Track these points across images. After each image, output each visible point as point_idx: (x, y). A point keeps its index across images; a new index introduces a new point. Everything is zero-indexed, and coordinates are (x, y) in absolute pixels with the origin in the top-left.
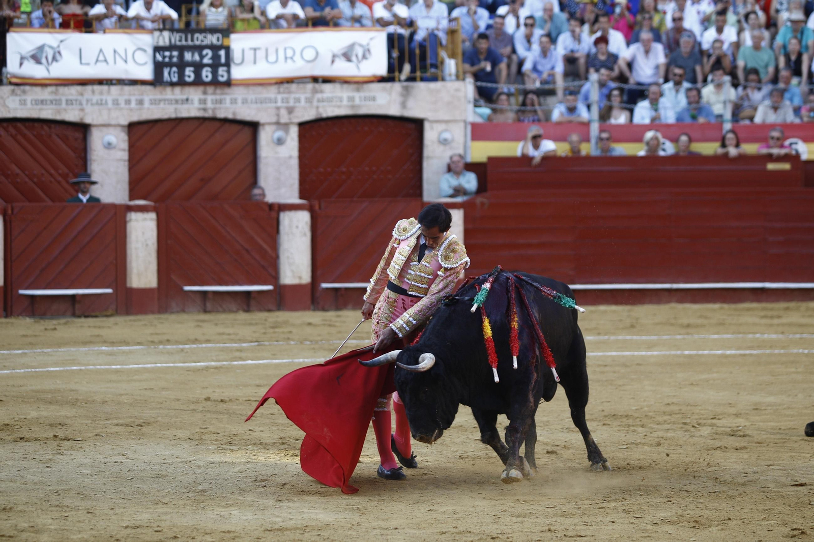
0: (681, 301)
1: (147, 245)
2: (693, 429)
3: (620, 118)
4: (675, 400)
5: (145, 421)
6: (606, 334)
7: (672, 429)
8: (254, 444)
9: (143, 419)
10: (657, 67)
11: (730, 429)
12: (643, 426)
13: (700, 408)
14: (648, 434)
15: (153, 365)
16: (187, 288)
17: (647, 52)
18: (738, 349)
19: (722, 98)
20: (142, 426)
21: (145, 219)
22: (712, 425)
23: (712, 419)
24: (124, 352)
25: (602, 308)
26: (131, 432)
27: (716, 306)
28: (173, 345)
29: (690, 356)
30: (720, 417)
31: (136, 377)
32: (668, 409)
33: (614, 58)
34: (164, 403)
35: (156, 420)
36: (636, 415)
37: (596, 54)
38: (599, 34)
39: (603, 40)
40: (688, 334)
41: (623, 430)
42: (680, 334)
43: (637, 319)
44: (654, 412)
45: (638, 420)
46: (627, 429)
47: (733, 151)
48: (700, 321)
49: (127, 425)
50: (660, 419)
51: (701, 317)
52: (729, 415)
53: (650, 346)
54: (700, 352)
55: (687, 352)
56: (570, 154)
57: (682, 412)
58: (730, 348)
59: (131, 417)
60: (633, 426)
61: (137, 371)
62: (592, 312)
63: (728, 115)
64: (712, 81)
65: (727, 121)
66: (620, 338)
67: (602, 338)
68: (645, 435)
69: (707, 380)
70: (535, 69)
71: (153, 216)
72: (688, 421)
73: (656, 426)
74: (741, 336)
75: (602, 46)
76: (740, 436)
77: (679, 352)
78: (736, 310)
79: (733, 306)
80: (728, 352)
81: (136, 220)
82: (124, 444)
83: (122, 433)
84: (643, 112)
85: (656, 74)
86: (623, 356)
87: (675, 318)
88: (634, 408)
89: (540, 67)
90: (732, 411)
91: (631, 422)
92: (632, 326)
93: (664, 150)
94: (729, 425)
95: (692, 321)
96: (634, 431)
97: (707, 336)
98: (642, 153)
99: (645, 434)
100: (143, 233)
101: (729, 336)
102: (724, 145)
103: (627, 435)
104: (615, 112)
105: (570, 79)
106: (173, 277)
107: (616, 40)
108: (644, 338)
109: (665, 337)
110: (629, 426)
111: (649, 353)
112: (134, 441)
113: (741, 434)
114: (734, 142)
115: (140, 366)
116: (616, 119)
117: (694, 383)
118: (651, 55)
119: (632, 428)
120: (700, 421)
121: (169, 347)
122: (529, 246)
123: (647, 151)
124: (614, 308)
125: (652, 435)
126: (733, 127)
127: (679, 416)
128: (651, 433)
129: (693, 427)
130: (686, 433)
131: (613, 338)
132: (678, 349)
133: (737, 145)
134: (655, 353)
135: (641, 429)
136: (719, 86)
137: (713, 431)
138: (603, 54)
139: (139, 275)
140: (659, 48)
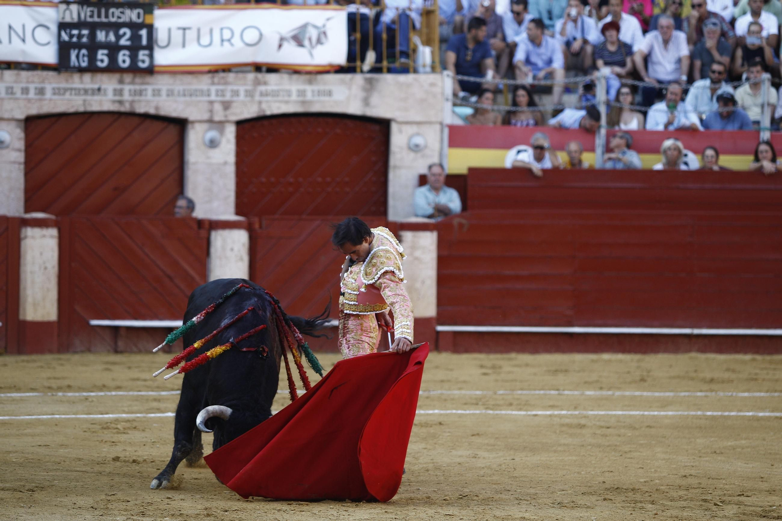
0: (703, 350)
1: (46, 268)
2: (714, 508)
3: (631, 123)
4: (693, 472)
5: (37, 485)
6: (609, 389)
7: (688, 507)
8: (173, 515)
9: (35, 483)
10: (679, 61)
11: (760, 509)
12: (653, 503)
13: (724, 481)
14: (660, 513)
15: (49, 417)
16: (94, 322)
17: (666, 42)
18: (773, 411)
19: (760, 100)
20: (33, 491)
21: (44, 236)
22: (739, 504)
23: (739, 495)
24: (13, 400)
25: (606, 356)
26: (19, 498)
27: (748, 357)
28: (75, 392)
29: (713, 418)
30: (749, 494)
31: (28, 431)
32: (684, 482)
33: (626, 49)
34: (63, 463)
35: (53, 484)
36: (645, 489)
37: (604, 44)
38: (609, 19)
39: (615, 26)
40: (711, 391)
41: (628, 507)
42: (701, 391)
43: (649, 371)
44: (667, 485)
45: (647, 494)
46: (633, 505)
47: (768, 166)
48: (727, 375)
49: (15, 490)
50: (675, 494)
51: (728, 370)
52: (760, 491)
53: (664, 404)
54: (726, 414)
55: (709, 413)
56: (569, 167)
57: (702, 486)
58: (763, 409)
59: (21, 480)
60: (641, 502)
61: (30, 424)
62: (593, 361)
63: (766, 122)
64: (748, 79)
65: (765, 129)
66: (627, 393)
67: (605, 393)
68: (656, 514)
69: (734, 448)
70: (528, 61)
71: (54, 232)
72: (709, 497)
73: (670, 503)
74: (776, 394)
75: (612, 33)
76: (774, 518)
77: (699, 413)
78: (771, 362)
79: (768, 358)
80: (761, 414)
81: (33, 237)
82: (10, 513)
83: (8, 499)
84: (658, 115)
85: (678, 70)
86: (631, 416)
87: (696, 371)
88: (642, 480)
89: (534, 59)
90: (764, 486)
91: (638, 497)
92: (643, 380)
93: (686, 164)
94: (760, 504)
95: (717, 375)
96: (642, 508)
97: (734, 394)
98: (659, 167)
99: (655, 512)
100: (41, 254)
101: (762, 394)
102: (757, 159)
103: (633, 512)
104: (626, 115)
105: (572, 73)
106: (78, 308)
107: (630, 26)
108: (657, 394)
109: (683, 394)
110: (636, 502)
111: (662, 413)
112: (23, 510)
113: (775, 515)
114: (770, 155)
115: (34, 417)
116: (626, 124)
117: (718, 452)
118: (671, 46)
119: (640, 505)
120: (724, 498)
121: (70, 394)
122: (518, 278)
123: (664, 165)
124: (620, 356)
125: (664, 514)
126: (772, 136)
127: (697, 491)
128: (663, 511)
129: (716, 504)
130: (706, 513)
131: (618, 393)
132: (699, 409)
133: (774, 160)
134: (670, 413)
135: (650, 506)
136: (756, 86)
137: (740, 511)
138: (612, 43)
139: (35, 305)
140: (681, 37)
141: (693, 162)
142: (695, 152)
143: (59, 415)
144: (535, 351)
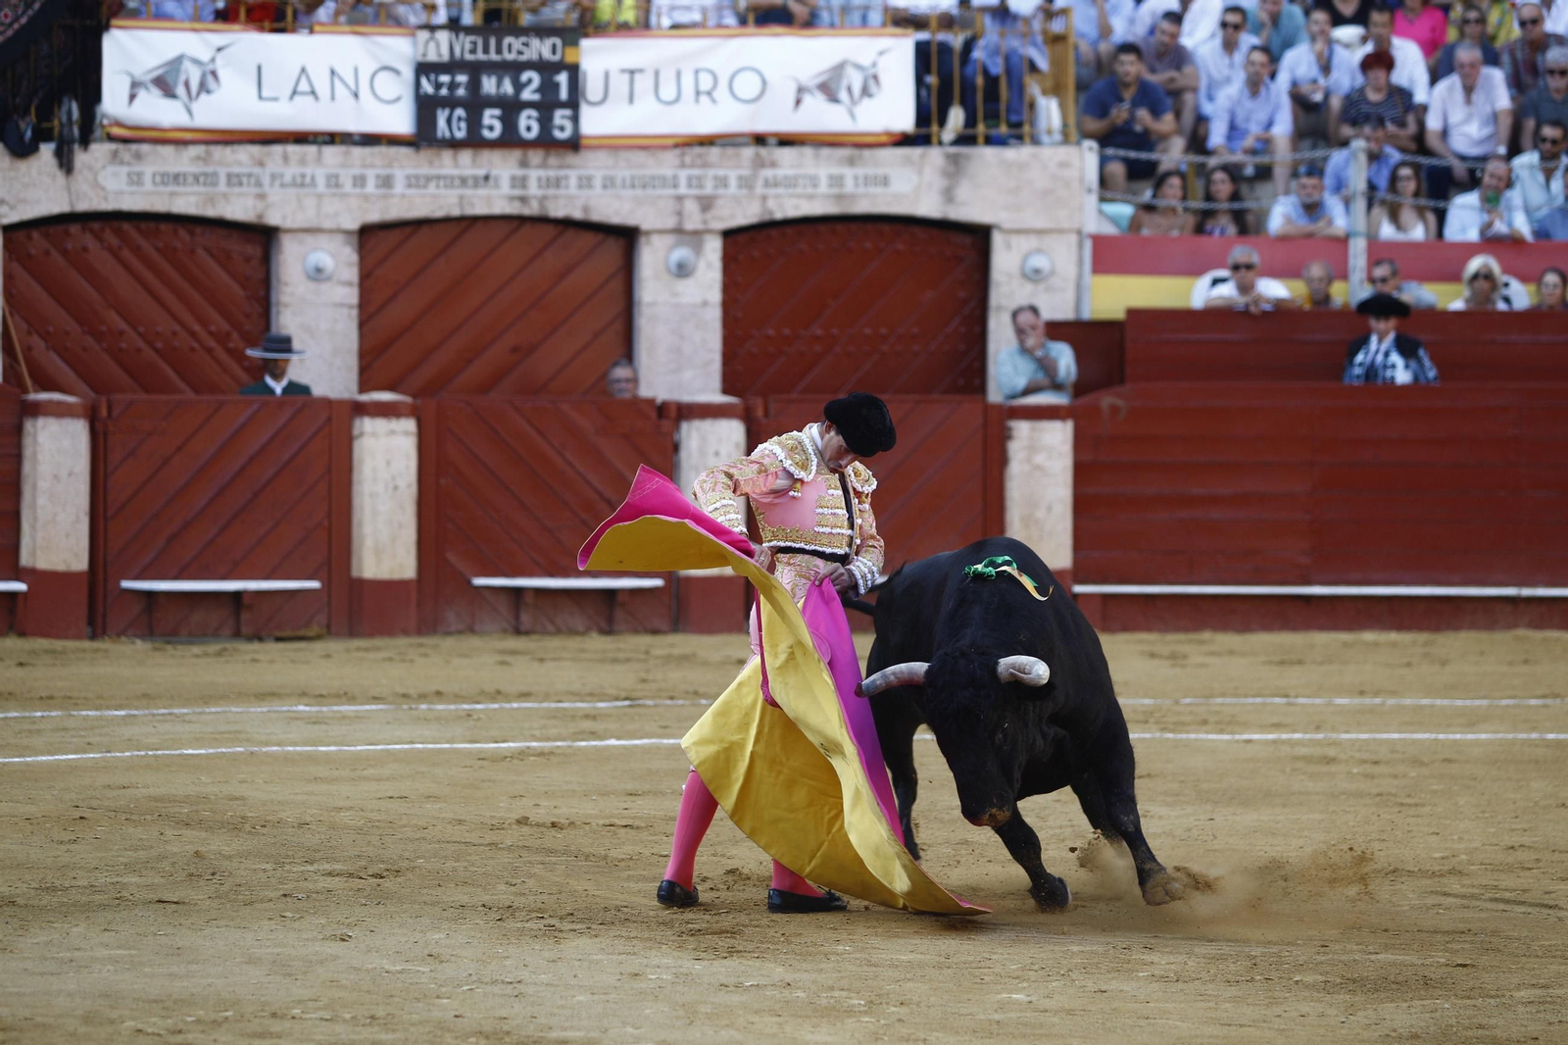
0: (1538, 625)
1: (396, 488)
3: (1415, 230)
4: (1526, 840)
5: (389, 867)
6: (1376, 694)
9: (385, 863)
10: (1495, 119)
15: (406, 747)
16: (480, 581)
17: (1470, 89)
20: (382, 877)
21: (393, 432)
24: (344, 718)
25: (1369, 636)
26: (358, 890)
28: (449, 702)
29: (1558, 744)
31: (370, 772)
32: (1511, 858)
33: (1404, 98)
34: (431, 828)
35: (415, 864)
37: (1364, 91)
38: (1368, 49)
39: (1380, 61)
42: (1536, 697)
44: (1481, 864)
49: (351, 875)
53: (1472, 721)
55: (1551, 736)
56: (1307, 307)
59: (360, 858)
62: (1346, 645)
66: (1408, 701)
67: (1367, 701)
71: (409, 425)
75: (1379, 75)
77: (1534, 736)
81: (374, 435)
83: (341, 892)
84: (1465, 216)
85: (1492, 136)
86: (1414, 742)
88: (1437, 855)
93: (1507, 300)
98: (1458, 305)
100: (388, 463)
105: (1307, 143)
106: (451, 556)
107: (1410, 61)
108: (1459, 703)
109: (1504, 702)
111: (1470, 736)
112: (365, 910)
115: (378, 747)
118: (1478, 97)
121: (440, 707)
122: (1213, 500)
123: (1467, 301)
124: (1393, 636)
131: (1391, 701)
132: (1533, 729)
134: (1483, 736)
138: (1378, 90)
139: (378, 551)
140: (1496, 78)
141: (1520, 295)
142: (1524, 279)
143: (422, 743)
144: (1245, 628)
